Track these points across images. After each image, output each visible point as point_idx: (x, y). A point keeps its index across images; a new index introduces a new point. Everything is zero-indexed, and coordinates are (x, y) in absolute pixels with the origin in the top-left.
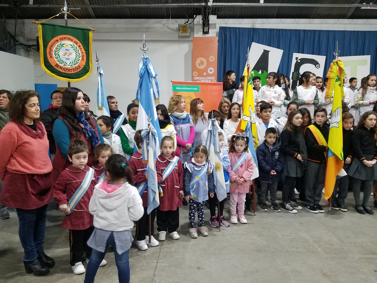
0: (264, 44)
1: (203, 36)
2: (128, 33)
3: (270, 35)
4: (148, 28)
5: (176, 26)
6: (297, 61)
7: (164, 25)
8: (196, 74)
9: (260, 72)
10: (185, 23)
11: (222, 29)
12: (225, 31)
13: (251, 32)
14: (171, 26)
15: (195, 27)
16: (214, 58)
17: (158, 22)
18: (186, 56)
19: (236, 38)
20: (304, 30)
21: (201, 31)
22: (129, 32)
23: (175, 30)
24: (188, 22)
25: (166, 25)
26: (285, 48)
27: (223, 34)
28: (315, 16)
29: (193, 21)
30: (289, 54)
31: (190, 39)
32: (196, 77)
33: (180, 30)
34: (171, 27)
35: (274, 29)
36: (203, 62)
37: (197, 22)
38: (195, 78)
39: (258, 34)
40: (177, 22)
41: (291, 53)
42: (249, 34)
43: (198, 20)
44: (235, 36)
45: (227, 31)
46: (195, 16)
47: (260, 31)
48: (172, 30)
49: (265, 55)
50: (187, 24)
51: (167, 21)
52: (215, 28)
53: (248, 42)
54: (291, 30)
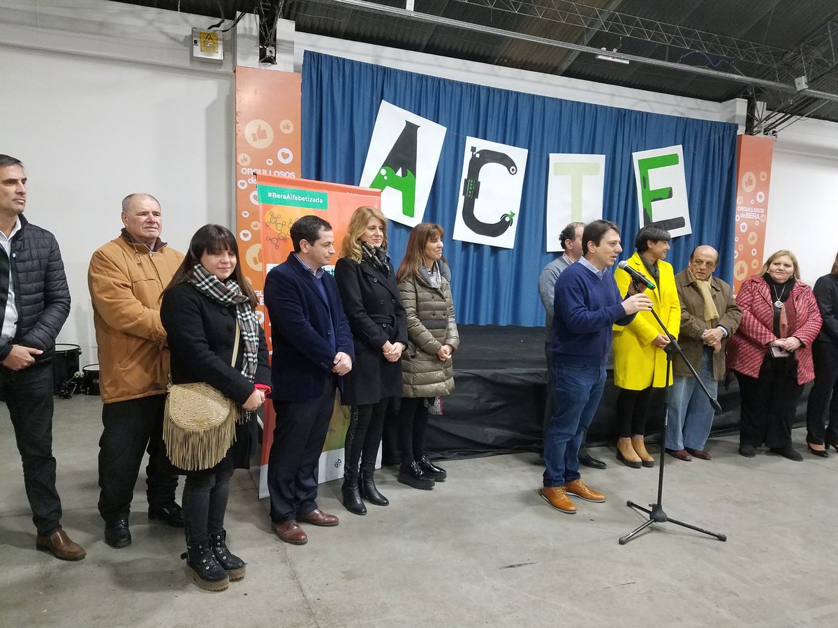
0: (407, 107)
1: (259, 66)
2: (39, 29)
3: (418, 88)
4: (102, 24)
5: (187, 31)
6: (474, 156)
7: (150, 22)
8: (245, 160)
9: (399, 173)
10: (210, 28)
11: (309, 55)
12: (318, 64)
13: (379, 74)
14: (170, 29)
15: (240, 42)
16: (291, 125)
17: (132, 13)
18: (210, 110)
19: (344, 83)
20: (488, 89)
21: (255, 54)
22: (42, 27)
23: (183, 40)
24: (218, 26)
25: (157, 24)
26: (450, 123)
27: (313, 70)
28: (501, 60)
29: (234, 25)
30: (458, 137)
31: (222, 70)
32: (247, 167)
33: (199, 43)
34: (168, 31)
35: (427, 77)
36: (264, 131)
37: (245, 29)
38: (244, 171)
39: (393, 81)
40: (186, 21)
41: (461, 136)
42: (373, 80)
43: (247, 26)
44: (341, 80)
45: (324, 63)
46: (238, 13)
47: (399, 75)
48: (173, 38)
49: (410, 133)
50: (215, 31)
51: (159, 13)
52: (291, 52)
53: (372, 98)
54: (461, 84)
